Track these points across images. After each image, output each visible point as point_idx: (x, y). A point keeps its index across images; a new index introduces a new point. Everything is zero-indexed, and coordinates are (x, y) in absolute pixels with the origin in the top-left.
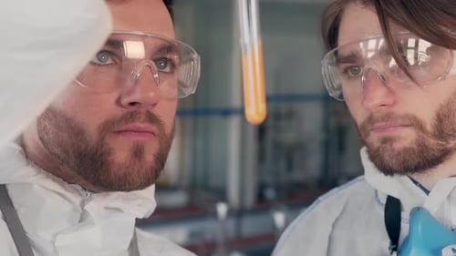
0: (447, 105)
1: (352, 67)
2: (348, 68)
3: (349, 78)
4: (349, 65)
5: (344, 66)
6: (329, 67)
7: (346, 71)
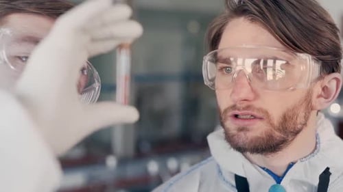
0: (293, 109)
1: (227, 67)
2: (224, 67)
3: (223, 74)
4: (225, 65)
5: (221, 65)
6: (209, 63)
7: (221, 69)
